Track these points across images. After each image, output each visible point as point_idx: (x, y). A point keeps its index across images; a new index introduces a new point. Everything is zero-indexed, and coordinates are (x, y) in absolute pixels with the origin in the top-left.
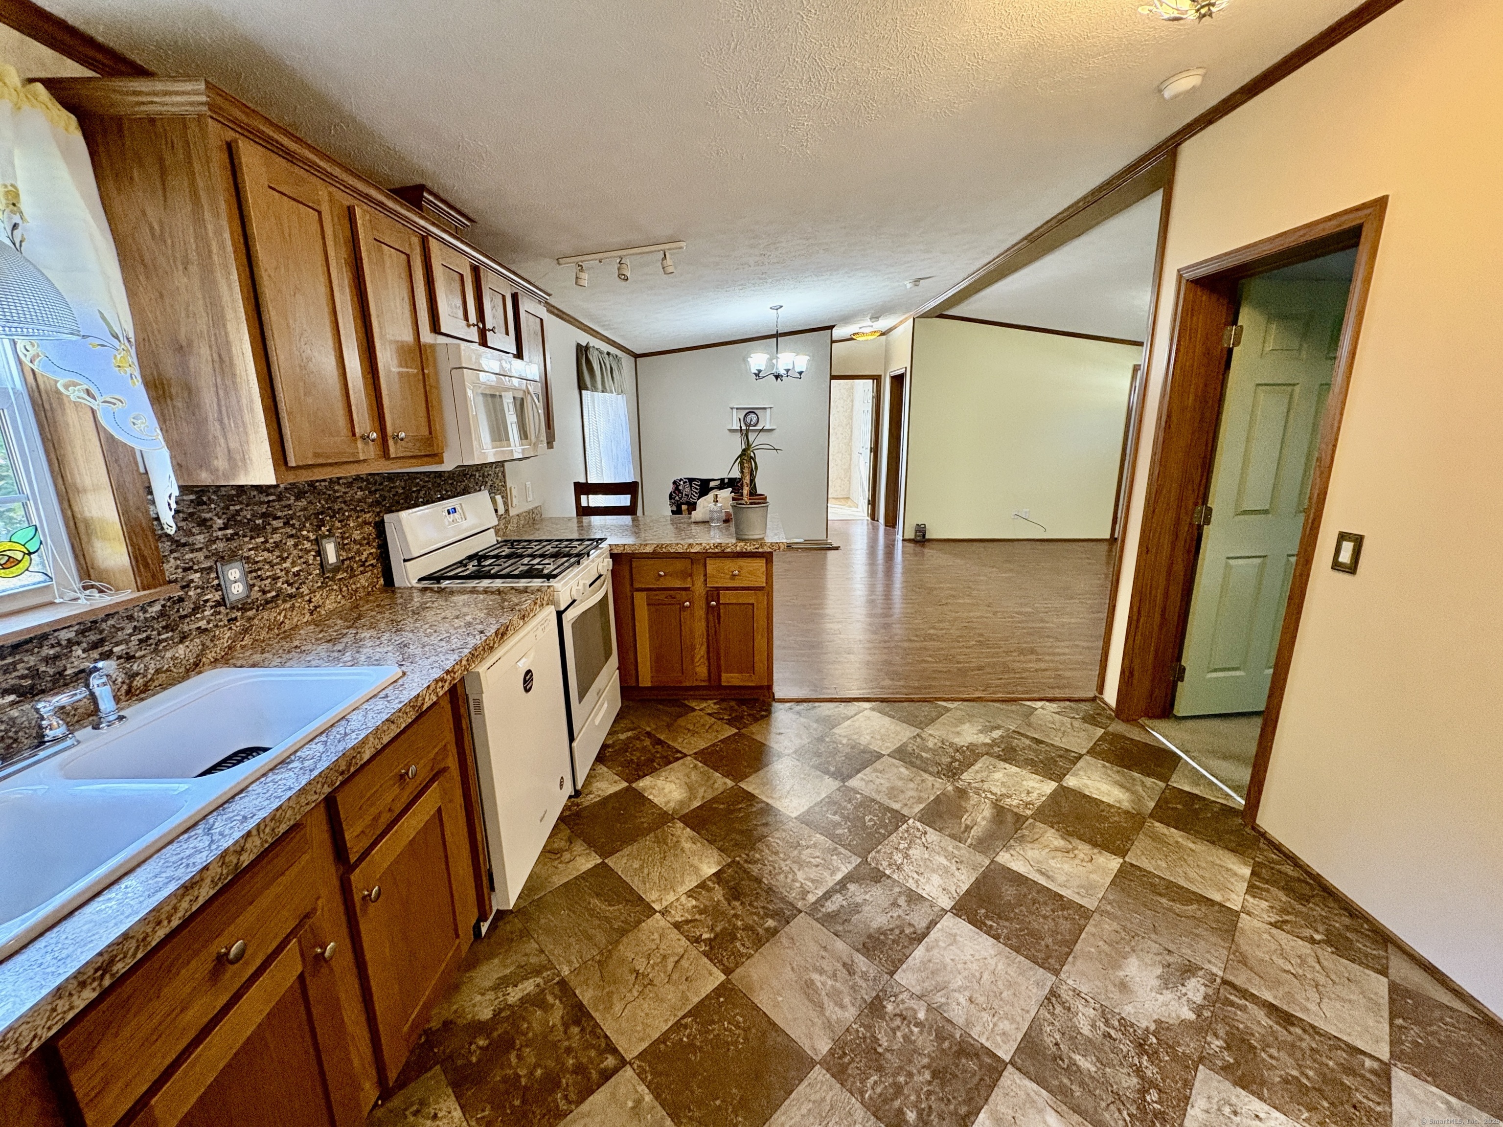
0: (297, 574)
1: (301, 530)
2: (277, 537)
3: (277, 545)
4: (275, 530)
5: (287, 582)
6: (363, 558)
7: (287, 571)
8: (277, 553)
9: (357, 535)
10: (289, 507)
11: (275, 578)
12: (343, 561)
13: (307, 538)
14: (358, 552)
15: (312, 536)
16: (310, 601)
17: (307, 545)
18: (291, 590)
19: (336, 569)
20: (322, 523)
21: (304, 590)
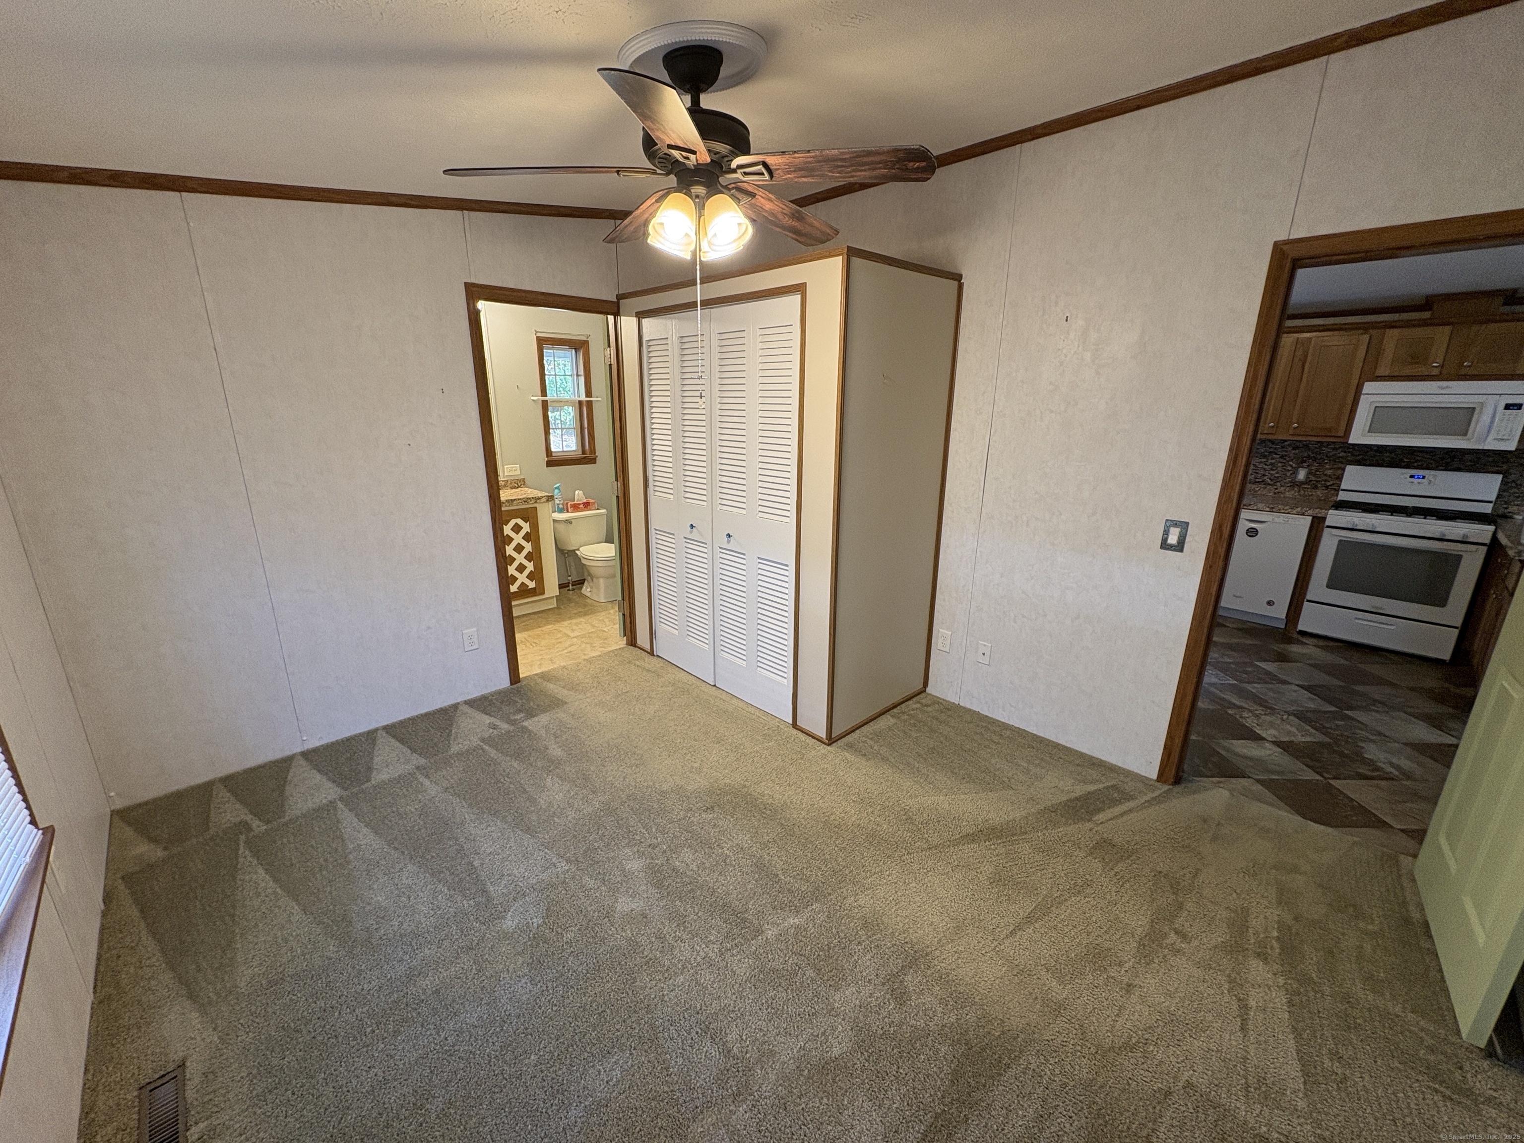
0: (1278, 477)
1: (1288, 461)
2: (1273, 461)
3: (1272, 464)
4: (1273, 459)
5: (1270, 479)
6: (1328, 484)
7: (1272, 475)
8: (1270, 467)
9: (1329, 472)
10: (1286, 452)
11: (1264, 475)
12: (1311, 481)
13: (1291, 466)
14: (1326, 481)
15: (1294, 465)
16: (1276, 489)
17: (1290, 468)
18: (1269, 481)
19: (1302, 483)
20: (1305, 462)
21: (1278, 484)
